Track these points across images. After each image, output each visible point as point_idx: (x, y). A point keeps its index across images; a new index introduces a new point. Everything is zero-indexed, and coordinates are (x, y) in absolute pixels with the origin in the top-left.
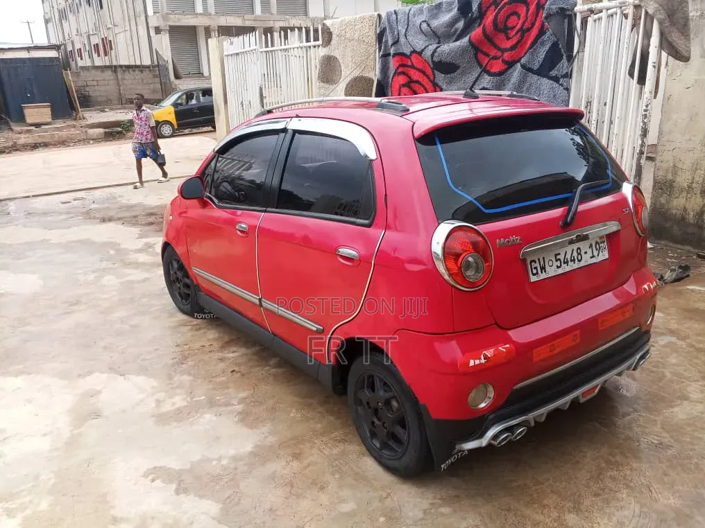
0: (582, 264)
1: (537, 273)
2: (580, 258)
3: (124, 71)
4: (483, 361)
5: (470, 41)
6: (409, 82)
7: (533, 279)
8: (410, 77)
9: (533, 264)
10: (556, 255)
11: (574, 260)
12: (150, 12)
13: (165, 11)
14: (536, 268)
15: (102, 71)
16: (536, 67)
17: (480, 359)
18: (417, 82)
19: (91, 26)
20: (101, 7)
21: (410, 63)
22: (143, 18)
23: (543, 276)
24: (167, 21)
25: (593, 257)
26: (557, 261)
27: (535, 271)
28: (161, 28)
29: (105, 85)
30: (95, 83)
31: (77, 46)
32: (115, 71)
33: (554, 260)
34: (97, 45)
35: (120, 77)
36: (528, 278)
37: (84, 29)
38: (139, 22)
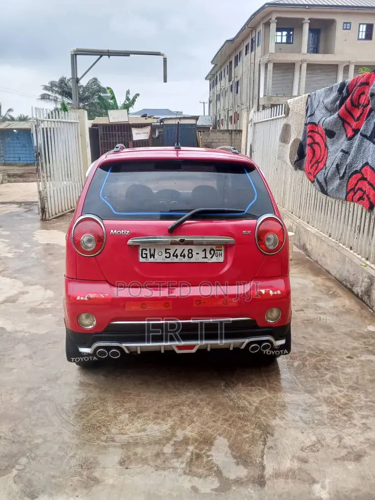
0: (192, 260)
1: (146, 257)
2: (190, 255)
3: (236, 134)
4: (86, 299)
5: (338, 115)
6: (312, 143)
7: (141, 260)
8: (313, 140)
9: (144, 251)
10: (166, 250)
11: (184, 256)
12: (261, 96)
13: (270, 94)
14: (146, 254)
15: (223, 134)
16: (369, 134)
17: (84, 297)
18: (318, 144)
19: (230, 105)
20: (237, 93)
21: (316, 130)
22: (257, 99)
23: (152, 260)
24: (270, 101)
25: (206, 257)
26: (166, 253)
27: (144, 256)
28: (266, 105)
29: (223, 142)
30: (217, 141)
31: (222, 118)
32: (231, 134)
33: (164, 252)
34: (232, 116)
35: (233, 137)
36: (138, 258)
37: (226, 107)
38: (254, 103)
